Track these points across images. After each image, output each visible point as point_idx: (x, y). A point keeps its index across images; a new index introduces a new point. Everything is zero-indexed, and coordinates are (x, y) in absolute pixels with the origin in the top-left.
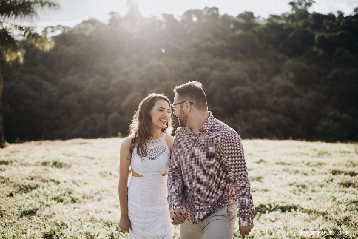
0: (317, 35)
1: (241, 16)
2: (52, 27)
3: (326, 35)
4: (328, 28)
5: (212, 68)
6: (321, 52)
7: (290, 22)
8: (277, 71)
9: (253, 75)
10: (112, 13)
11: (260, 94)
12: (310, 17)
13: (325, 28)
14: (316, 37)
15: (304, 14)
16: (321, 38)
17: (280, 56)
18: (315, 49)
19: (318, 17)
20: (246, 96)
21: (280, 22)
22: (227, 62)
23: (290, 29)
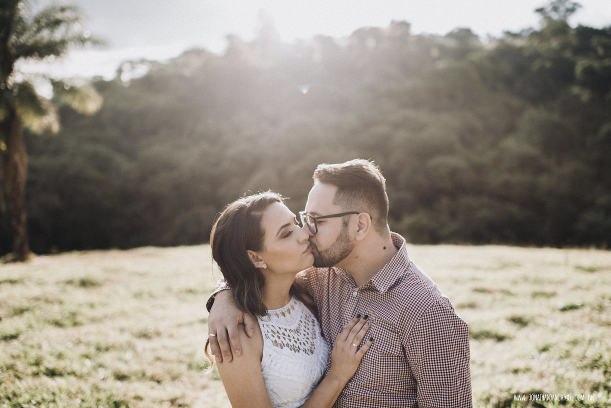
0: (581, 64)
1: (451, 35)
2: (131, 62)
3: (596, 64)
4: (600, 51)
5: (397, 126)
6: (586, 96)
7: (536, 43)
8: (511, 129)
9: (467, 138)
10: (230, 37)
11: (479, 169)
12: (572, 32)
13: (595, 51)
14: (579, 69)
15: (561, 29)
16: (588, 71)
17: (516, 102)
18: (576, 90)
19: (585, 33)
20: (453, 173)
21: (519, 43)
22: (423, 116)
23: (536, 56)
